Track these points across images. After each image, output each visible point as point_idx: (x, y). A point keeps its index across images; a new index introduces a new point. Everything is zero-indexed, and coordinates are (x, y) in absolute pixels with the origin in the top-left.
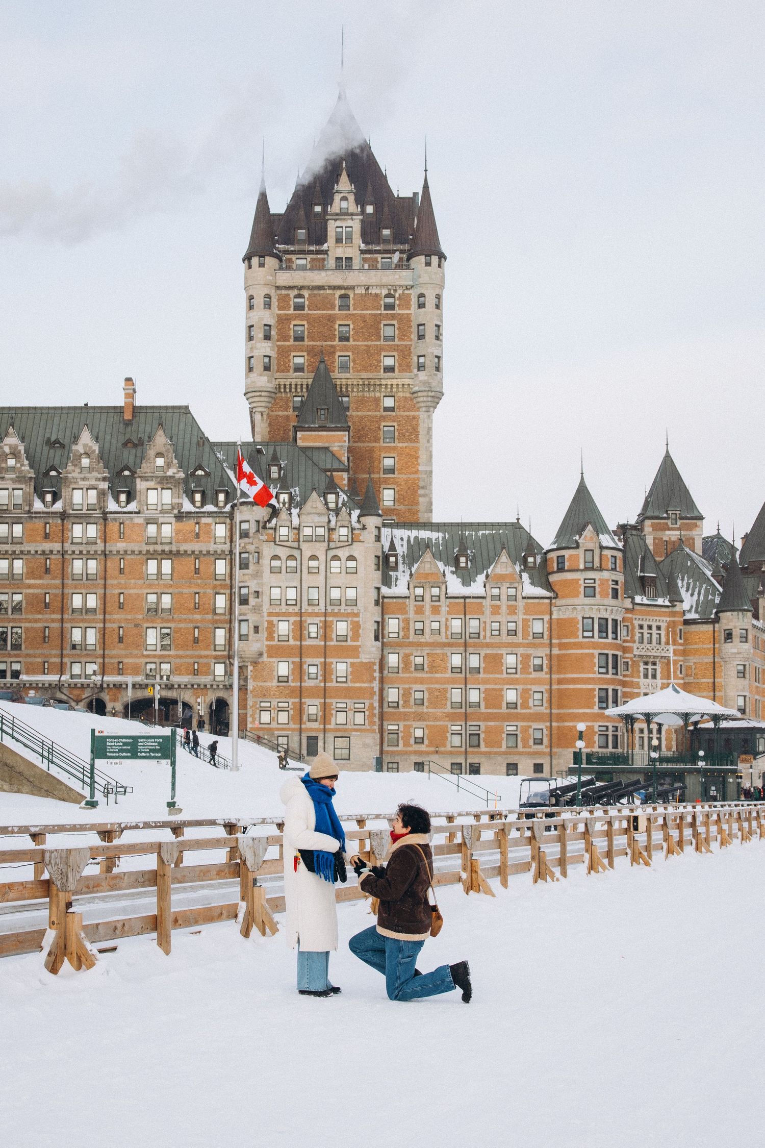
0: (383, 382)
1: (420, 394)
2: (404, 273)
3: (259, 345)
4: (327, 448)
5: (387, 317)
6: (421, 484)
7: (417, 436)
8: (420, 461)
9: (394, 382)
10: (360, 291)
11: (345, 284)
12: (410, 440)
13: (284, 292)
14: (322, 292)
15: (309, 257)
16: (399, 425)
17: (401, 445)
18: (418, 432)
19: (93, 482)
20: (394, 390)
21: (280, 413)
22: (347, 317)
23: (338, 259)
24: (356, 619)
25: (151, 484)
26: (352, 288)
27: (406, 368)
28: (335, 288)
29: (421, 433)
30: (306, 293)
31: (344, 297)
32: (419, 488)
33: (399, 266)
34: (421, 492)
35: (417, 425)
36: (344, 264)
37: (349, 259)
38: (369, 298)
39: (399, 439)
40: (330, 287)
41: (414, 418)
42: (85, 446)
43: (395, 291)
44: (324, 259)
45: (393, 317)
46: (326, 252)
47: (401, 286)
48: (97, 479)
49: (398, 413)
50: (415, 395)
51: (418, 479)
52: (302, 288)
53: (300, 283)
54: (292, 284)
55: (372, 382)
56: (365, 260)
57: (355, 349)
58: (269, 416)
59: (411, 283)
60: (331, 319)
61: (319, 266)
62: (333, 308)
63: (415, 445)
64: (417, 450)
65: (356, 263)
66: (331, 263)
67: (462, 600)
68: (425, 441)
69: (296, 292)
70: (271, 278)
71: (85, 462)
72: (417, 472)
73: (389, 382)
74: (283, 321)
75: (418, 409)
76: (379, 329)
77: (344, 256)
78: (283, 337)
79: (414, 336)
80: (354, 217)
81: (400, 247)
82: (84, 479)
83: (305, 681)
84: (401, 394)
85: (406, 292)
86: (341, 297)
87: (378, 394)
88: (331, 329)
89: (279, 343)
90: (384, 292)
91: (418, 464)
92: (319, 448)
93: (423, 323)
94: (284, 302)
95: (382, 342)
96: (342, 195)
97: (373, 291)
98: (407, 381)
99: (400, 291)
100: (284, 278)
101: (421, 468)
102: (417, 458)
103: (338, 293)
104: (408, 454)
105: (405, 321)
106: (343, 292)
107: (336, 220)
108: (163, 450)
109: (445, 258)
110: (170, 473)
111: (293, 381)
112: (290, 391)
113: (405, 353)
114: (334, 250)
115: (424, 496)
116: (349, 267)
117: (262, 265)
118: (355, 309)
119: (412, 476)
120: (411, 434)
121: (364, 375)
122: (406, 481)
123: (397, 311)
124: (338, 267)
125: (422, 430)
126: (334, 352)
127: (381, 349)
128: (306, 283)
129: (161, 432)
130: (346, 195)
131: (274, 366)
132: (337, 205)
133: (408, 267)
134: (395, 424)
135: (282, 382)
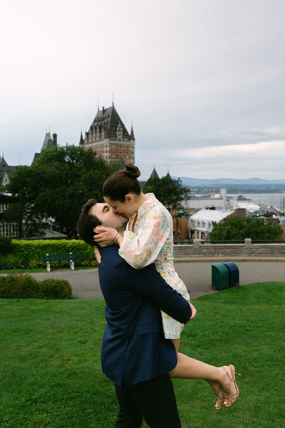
2: (129, 142)
3: (108, 154)
10: (123, 145)
13: (111, 144)
14: (117, 145)
15: (114, 138)
23: (119, 139)
26: (122, 144)
27: (130, 159)
28: (119, 144)
30: (115, 145)
31: (121, 146)
36: (120, 140)
37: (120, 139)
38: (124, 146)
43: (128, 145)
45: (128, 150)
46: (117, 137)
52: (114, 144)
53: (114, 143)
56: (123, 139)
57: (122, 155)
60: (119, 150)
61: (116, 140)
62: (119, 147)
65: (122, 140)
66: (118, 139)
70: (110, 142)
74: (111, 150)
76: (126, 152)
78: (111, 152)
79: (131, 153)
80: (121, 131)
85: (130, 145)
93: (133, 151)
94: (111, 146)
97: (125, 145)
100: (112, 142)
105: (130, 151)
107: (118, 131)
113: (130, 156)
114: (119, 137)
118: (122, 148)
124: (119, 140)
126: (119, 156)
127: (126, 155)
130: (120, 127)
132: (118, 129)
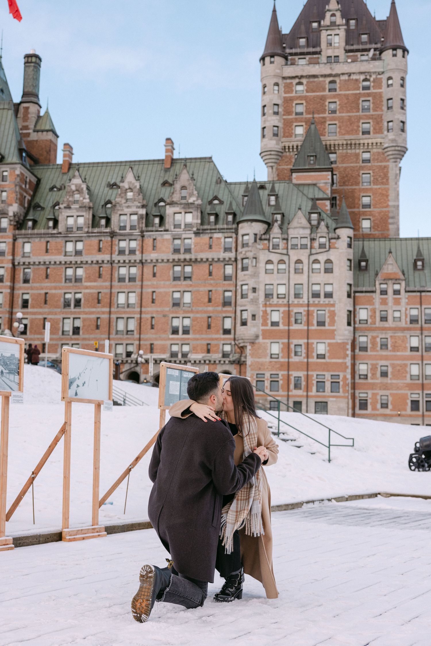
0: (362, 142)
1: (389, 149)
2: (377, 63)
3: (269, 118)
4: (315, 185)
5: (365, 95)
6: (391, 215)
7: (387, 180)
8: (390, 198)
9: (370, 141)
10: (344, 77)
11: (334, 73)
12: (383, 183)
13: (288, 81)
14: (316, 80)
15: (308, 57)
16: (373, 173)
17: (375, 187)
18: (388, 177)
19: (134, 209)
20: (370, 147)
21: (286, 167)
22: (334, 97)
23: (329, 57)
24: (332, 309)
25: (177, 209)
26: (338, 75)
27: (379, 130)
28: (325, 76)
29: (390, 178)
30: (304, 81)
31: (333, 82)
32: (389, 218)
33: (374, 59)
34: (390, 221)
35: (388, 172)
36: (332, 61)
37: (337, 57)
38: (350, 83)
39: (374, 183)
40: (322, 76)
41: (385, 167)
42: (130, 183)
43: (370, 76)
44: (318, 58)
45: (369, 95)
46: (320, 53)
47: (375, 73)
48: (138, 207)
49: (373, 164)
50: (386, 150)
51: (388, 211)
52: (302, 77)
53: (299, 74)
54: (294, 75)
55: (353, 142)
56: (348, 56)
57: (340, 119)
58: (277, 169)
59: (382, 70)
60: (323, 98)
61: (315, 62)
62: (324, 90)
63: (387, 186)
64: (387, 190)
65: (342, 58)
66: (323, 59)
67: (418, 294)
68: (394, 183)
69: (297, 80)
70: (278, 71)
71: (130, 195)
72: (388, 206)
73: (366, 142)
74: (288, 101)
75: (388, 161)
76: (358, 104)
77: (333, 55)
78: (288, 112)
79: (385, 108)
80: (340, 27)
81: (374, 46)
82: (128, 207)
83: (292, 358)
84: (375, 150)
85: (379, 76)
86: (331, 82)
87: (357, 151)
88: (323, 105)
89: (285, 117)
90: (362, 77)
91: (388, 200)
92: (309, 185)
93: (391, 97)
94: (288, 88)
95: (360, 113)
96: (331, 13)
97: (354, 77)
98: (379, 140)
99: (374, 76)
100: (289, 71)
101: (390, 203)
102: (387, 196)
103: (328, 79)
104: (381, 194)
105: (377, 97)
106: (331, 79)
107: (327, 30)
108: (186, 184)
109: (408, 52)
110: (191, 200)
111: (295, 144)
112: (293, 151)
113: (378, 120)
114: (327, 52)
115: (393, 224)
116: (337, 62)
117: (271, 62)
118: (340, 90)
119: (384, 209)
120: (383, 179)
121: (347, 137)
122: (380, 213)
123: (372, 90)
124: (327, 63)
125: (391, 175)
126: (325, 122)
127: (359, 118)
128: (304, 74)
129: (185, 171)
130: (335, 12)
131: (281, 134)
132: (328, 20)
133: (380, 59)
134: (371, 172)
135: (287, 144)
